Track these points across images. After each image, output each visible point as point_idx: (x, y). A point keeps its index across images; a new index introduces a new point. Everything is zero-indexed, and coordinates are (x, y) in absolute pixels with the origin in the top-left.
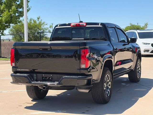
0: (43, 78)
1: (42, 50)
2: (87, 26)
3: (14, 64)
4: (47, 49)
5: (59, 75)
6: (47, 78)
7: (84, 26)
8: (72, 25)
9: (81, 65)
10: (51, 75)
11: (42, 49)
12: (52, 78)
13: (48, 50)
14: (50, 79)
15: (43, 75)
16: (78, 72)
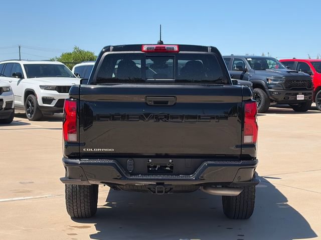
0: (149, 167)
1: (153, 104)
2: (180, 52)
3: (73, 138)
4: (167, 102)
5: (190, 159)
6: (156, 167)
7: (175, 51)
8: (145, 48)
9: (245, 137)
10: (171, 161)
11: (154, 101)
12: (171, 167)
13: (169, 104)
14: (168, 168)
15: (150, 161)
16: (237, 152)
